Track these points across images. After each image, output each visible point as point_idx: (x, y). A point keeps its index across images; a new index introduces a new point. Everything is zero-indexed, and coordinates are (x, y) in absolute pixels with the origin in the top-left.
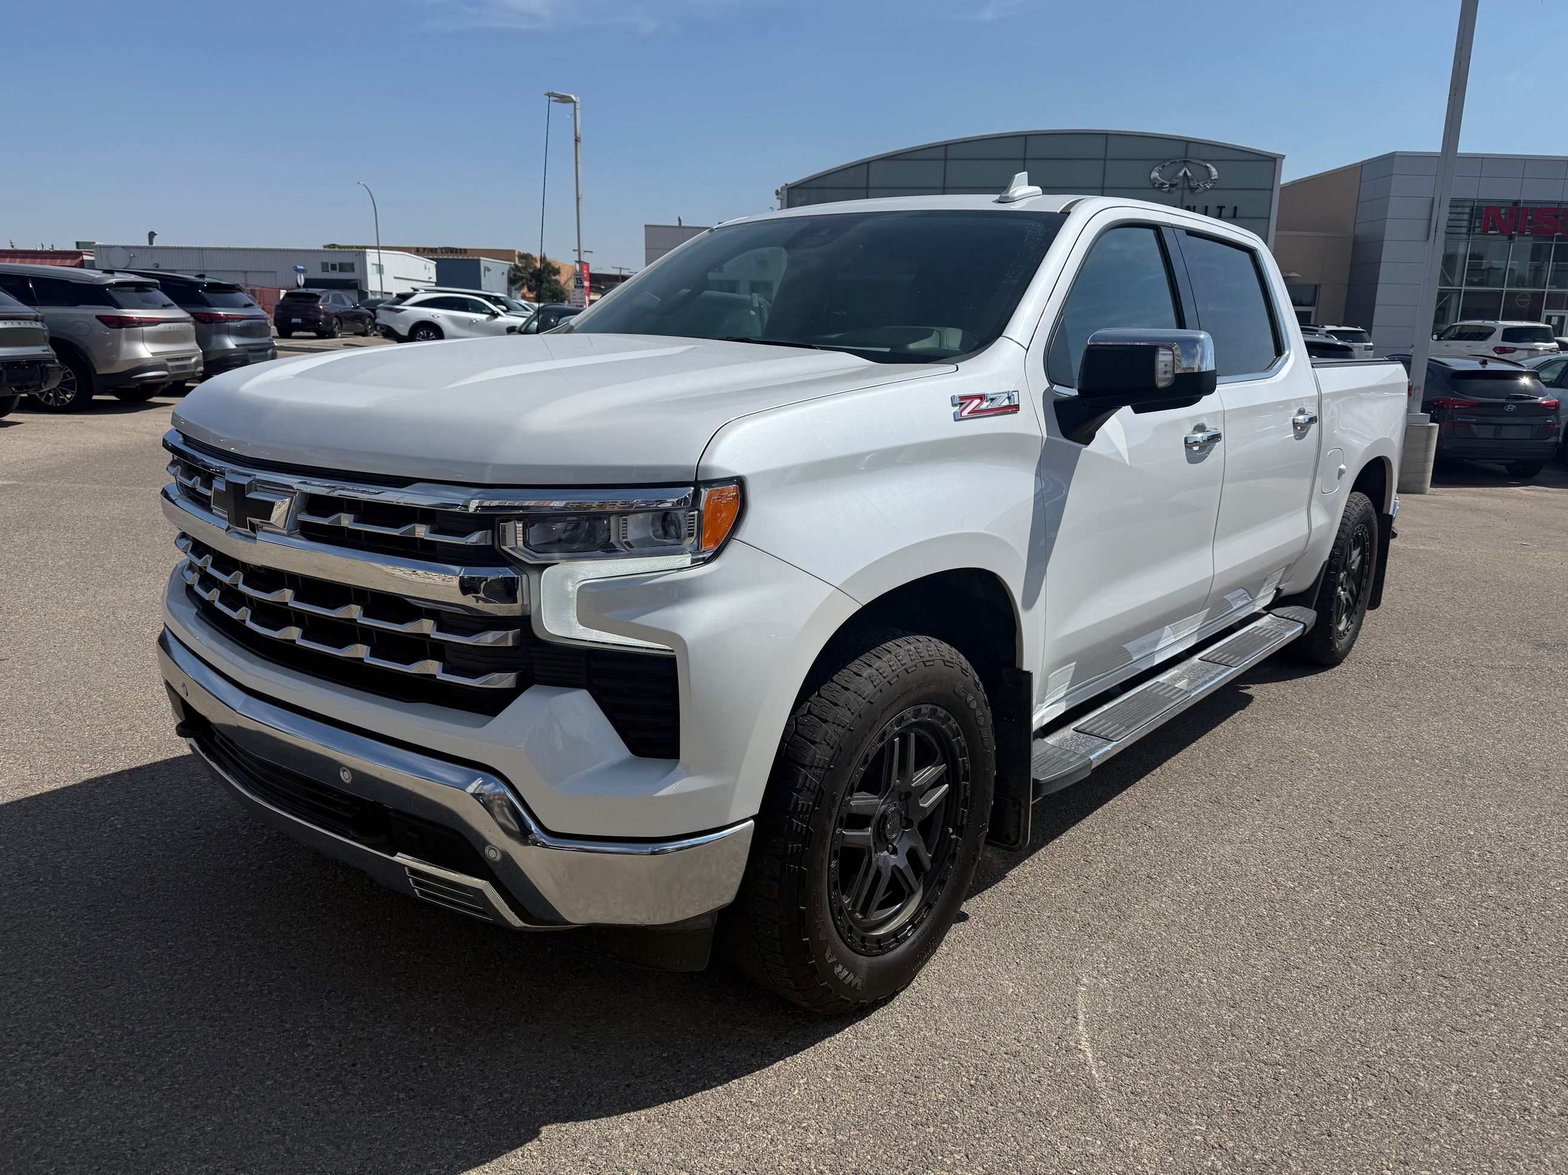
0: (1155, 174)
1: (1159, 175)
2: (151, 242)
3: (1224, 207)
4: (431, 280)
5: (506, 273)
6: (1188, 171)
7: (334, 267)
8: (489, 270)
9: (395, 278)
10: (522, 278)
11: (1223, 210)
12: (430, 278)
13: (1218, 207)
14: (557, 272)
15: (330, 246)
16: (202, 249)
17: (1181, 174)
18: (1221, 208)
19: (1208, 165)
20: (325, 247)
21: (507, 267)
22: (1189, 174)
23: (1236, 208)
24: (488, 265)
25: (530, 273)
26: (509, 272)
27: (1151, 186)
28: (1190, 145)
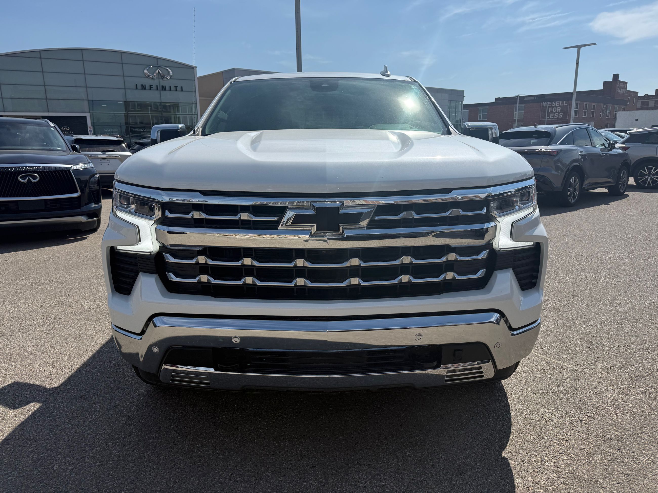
0: (146, 71)
1: (148, 72)
3: (177, 87)
6: (159, 71)
11: (177, 88)
13: (175, 86)
17: (157, 72)
18: (176, 87)
19: (168, 69)
22: (160, 72)
23: (182, 87)
27: (144, 76)
28: (158, 59)
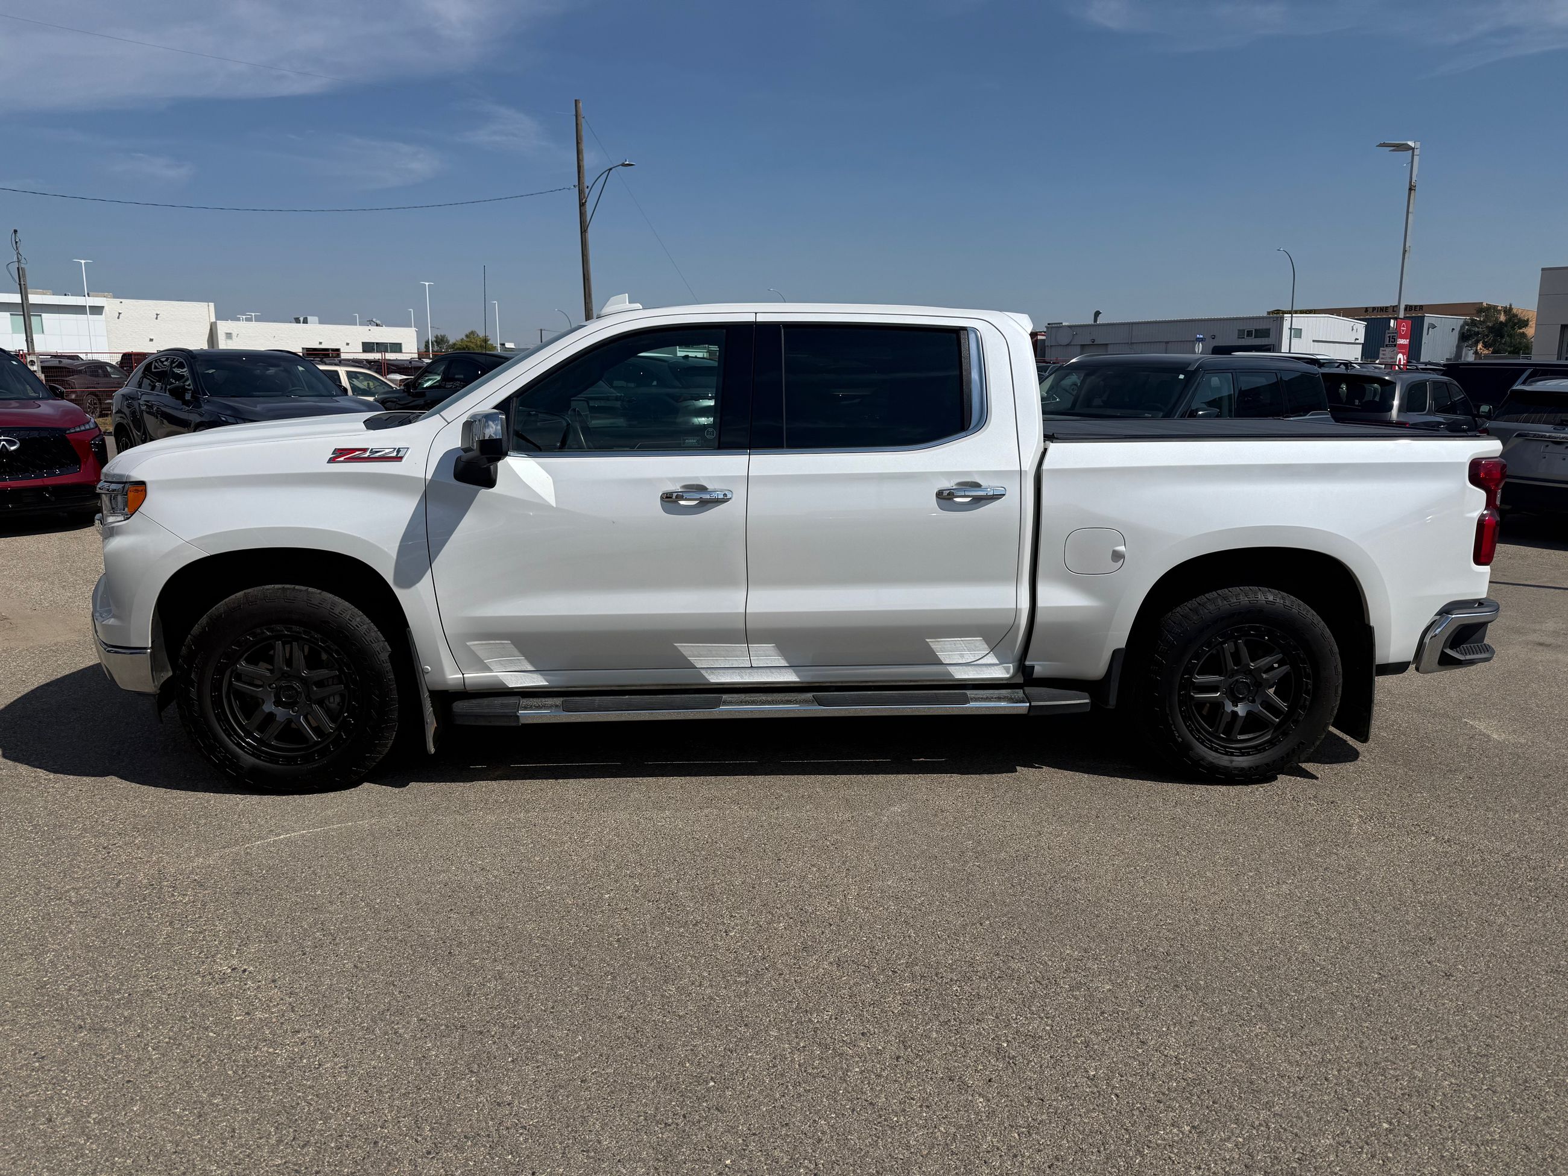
2: (1095, 320)
4: (1357, 341)
5: (1458, 329)
7: (1249, 333)
8: (1434, 327)
9: (1314, 341)
10: (1478, 333)
12: (1357, 339)
14: (1525, 323)
15: (1273, 312)
16: (1133, 324)
20: (1269, 313)
21: (1461, 322)
24: (1433, 321)
25: (1488, 327)
26: (1462, 327)
